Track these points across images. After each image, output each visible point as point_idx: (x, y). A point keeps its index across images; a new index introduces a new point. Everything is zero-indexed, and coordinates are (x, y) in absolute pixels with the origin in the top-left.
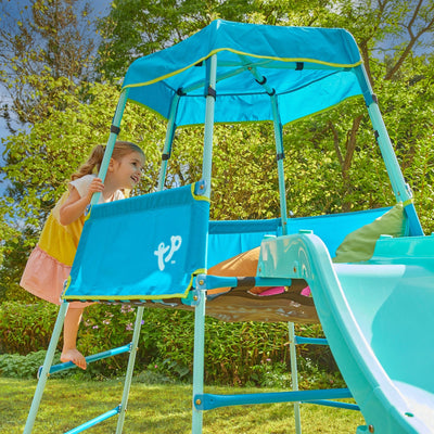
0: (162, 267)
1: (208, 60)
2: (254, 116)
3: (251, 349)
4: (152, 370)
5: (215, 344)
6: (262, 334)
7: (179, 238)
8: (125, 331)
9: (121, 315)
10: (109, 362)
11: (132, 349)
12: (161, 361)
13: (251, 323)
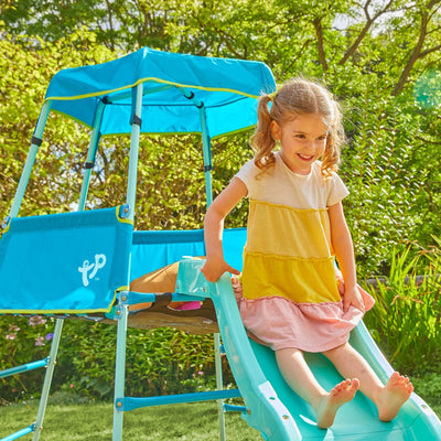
0: (86, 283)
1: (135, 88)
2: (182, 128)
3: (182, 362)
4: (67, 390)
5: (141, 358)
6: (195, 346)
7: (103, 256)
8: (34, 347)
9: (29, 328)
10: (12, 383)
11: (50, 364)
12: (78, 379)
13: (183, 333)
